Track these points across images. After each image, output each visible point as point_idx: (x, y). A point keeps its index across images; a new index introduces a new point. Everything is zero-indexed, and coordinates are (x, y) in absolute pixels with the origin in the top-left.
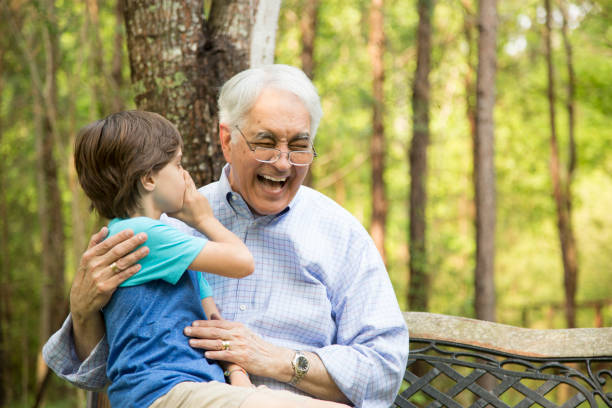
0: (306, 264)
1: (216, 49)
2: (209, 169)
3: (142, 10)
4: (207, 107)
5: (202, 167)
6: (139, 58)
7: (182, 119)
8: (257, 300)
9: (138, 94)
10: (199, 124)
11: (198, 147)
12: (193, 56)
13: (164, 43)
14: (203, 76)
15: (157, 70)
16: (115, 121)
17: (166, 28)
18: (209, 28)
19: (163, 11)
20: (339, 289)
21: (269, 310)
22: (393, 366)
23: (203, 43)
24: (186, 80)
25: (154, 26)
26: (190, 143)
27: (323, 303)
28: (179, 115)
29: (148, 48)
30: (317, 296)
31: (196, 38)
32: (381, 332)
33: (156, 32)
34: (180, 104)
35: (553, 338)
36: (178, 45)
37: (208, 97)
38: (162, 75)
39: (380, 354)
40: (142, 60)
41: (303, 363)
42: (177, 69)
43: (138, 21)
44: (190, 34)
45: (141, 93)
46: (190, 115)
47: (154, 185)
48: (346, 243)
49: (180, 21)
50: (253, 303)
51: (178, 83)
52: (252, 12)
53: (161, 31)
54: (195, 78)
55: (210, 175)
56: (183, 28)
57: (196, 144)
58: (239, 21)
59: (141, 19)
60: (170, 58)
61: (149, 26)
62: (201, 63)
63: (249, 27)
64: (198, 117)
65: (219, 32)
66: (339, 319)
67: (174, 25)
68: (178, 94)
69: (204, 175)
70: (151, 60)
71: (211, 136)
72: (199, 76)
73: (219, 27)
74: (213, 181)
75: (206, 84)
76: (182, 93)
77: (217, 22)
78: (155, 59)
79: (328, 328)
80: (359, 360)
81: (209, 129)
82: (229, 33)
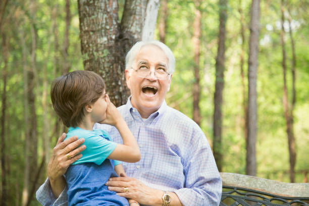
0: (171, 145)
1: (124, 38)
2: (120, 98)
3: (88, 18)
4: (120, 67)
5: (116, 97)
6: (86, 42)
7: (107, 73)
8: (145, 163)
9: (85, 60)
10: (115, 76)
11: (115, 87)
12: (113, 42)
13: (98, 34)
14: (118, 52)
15: (95, 48)
16: (72, 77)
17: (100, 27)
18: (121, 27)
19: (98, 19)
20: (187, 159)
21: (151, 169)
22: (214, 199)
23: (118, 35)
24: (109, 53)
25: (93, 26)
26: (111, 85)
27: (179, 166)
28: (105, 71)
29: (90, 37)
30: (176, 162)
31: (115, 32)
32: (208, 180)
33: (94, 29)
34: (106, 65)
35: (297, 188)
36: (105, 35)
37: (120, 62)
38: (97, 51)
39: (207, 192)
40: (87, 43)
41: (168, 198)
42: (105, 48)
43: (85, 23)
44: (112, 30)
45: (86, 60)
46: (111, 71)
47: (91, 109)
48: (191, 135)
49: (107, 24)
50: (143, 165)
51: (105, 55)
52: (143, 20)
53: (97, 29)
54: (114, 52)
55: (120, 101)
56: (108, 27)
57: (114, 86)
58: (136, 24)
59: (87, 22)
60: (101, 42)
61: (91, 26)
62: (117, 45)
63: (141, 27)
64: (115, 72)
65: (126, 30)
66: (187, 173)
67: (103, 26)
68: (105, 60)
69: (117, 101)
70: (92, 43)
71: (121, 82)
72: (116, 51)
73: (126, 27)
74: (122, 105)
75: (119, 55)
76: (107, 60)
77: (125, 24)
78: (93, 42)
79: (182, 179)
80: (196, 196)
81: (120, 78)
82: (131, 30)
